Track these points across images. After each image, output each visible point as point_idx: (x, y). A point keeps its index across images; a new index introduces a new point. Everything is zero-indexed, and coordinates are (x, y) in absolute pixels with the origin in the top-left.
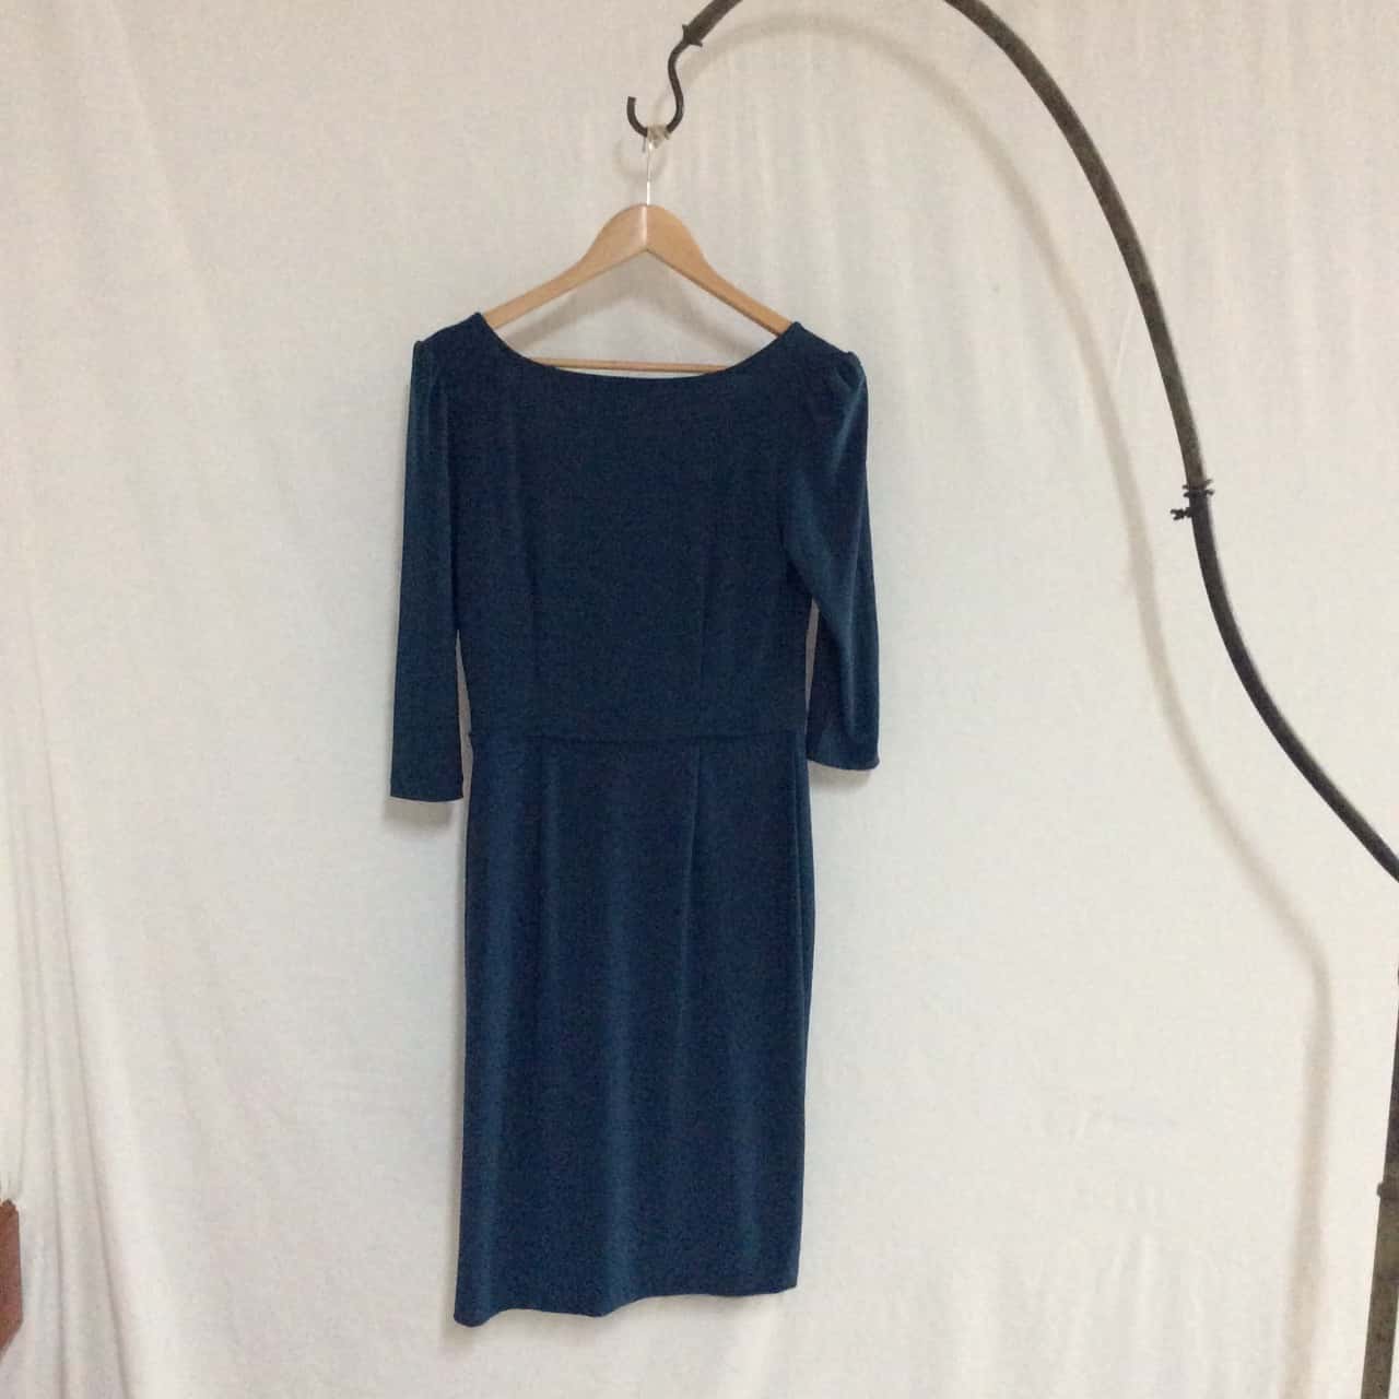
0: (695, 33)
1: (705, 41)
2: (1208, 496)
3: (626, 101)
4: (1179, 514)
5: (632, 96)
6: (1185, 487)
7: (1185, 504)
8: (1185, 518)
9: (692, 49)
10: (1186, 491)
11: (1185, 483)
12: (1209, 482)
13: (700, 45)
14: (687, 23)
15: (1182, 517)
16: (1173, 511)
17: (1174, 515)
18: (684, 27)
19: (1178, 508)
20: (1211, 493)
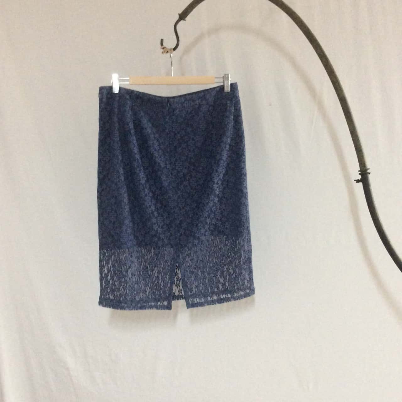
0: (183, 16)
1: (187, 19)
2: (368, 174)
3: (160, 41)
4: (358, 181)
5: (162, 38)
6: (359, 171)
7: (359, 177)
8: (360, 182)
9: (182, 22)
10: (360, 172)
11: (359, 170)
12: (368, 169)
13: (185, 20)
14: (180, 12)
15: (359, 182)
16: (355, 180)
17: (356, 182)
18: (179, 14)
19: (357, 179)
20: (369, 173)
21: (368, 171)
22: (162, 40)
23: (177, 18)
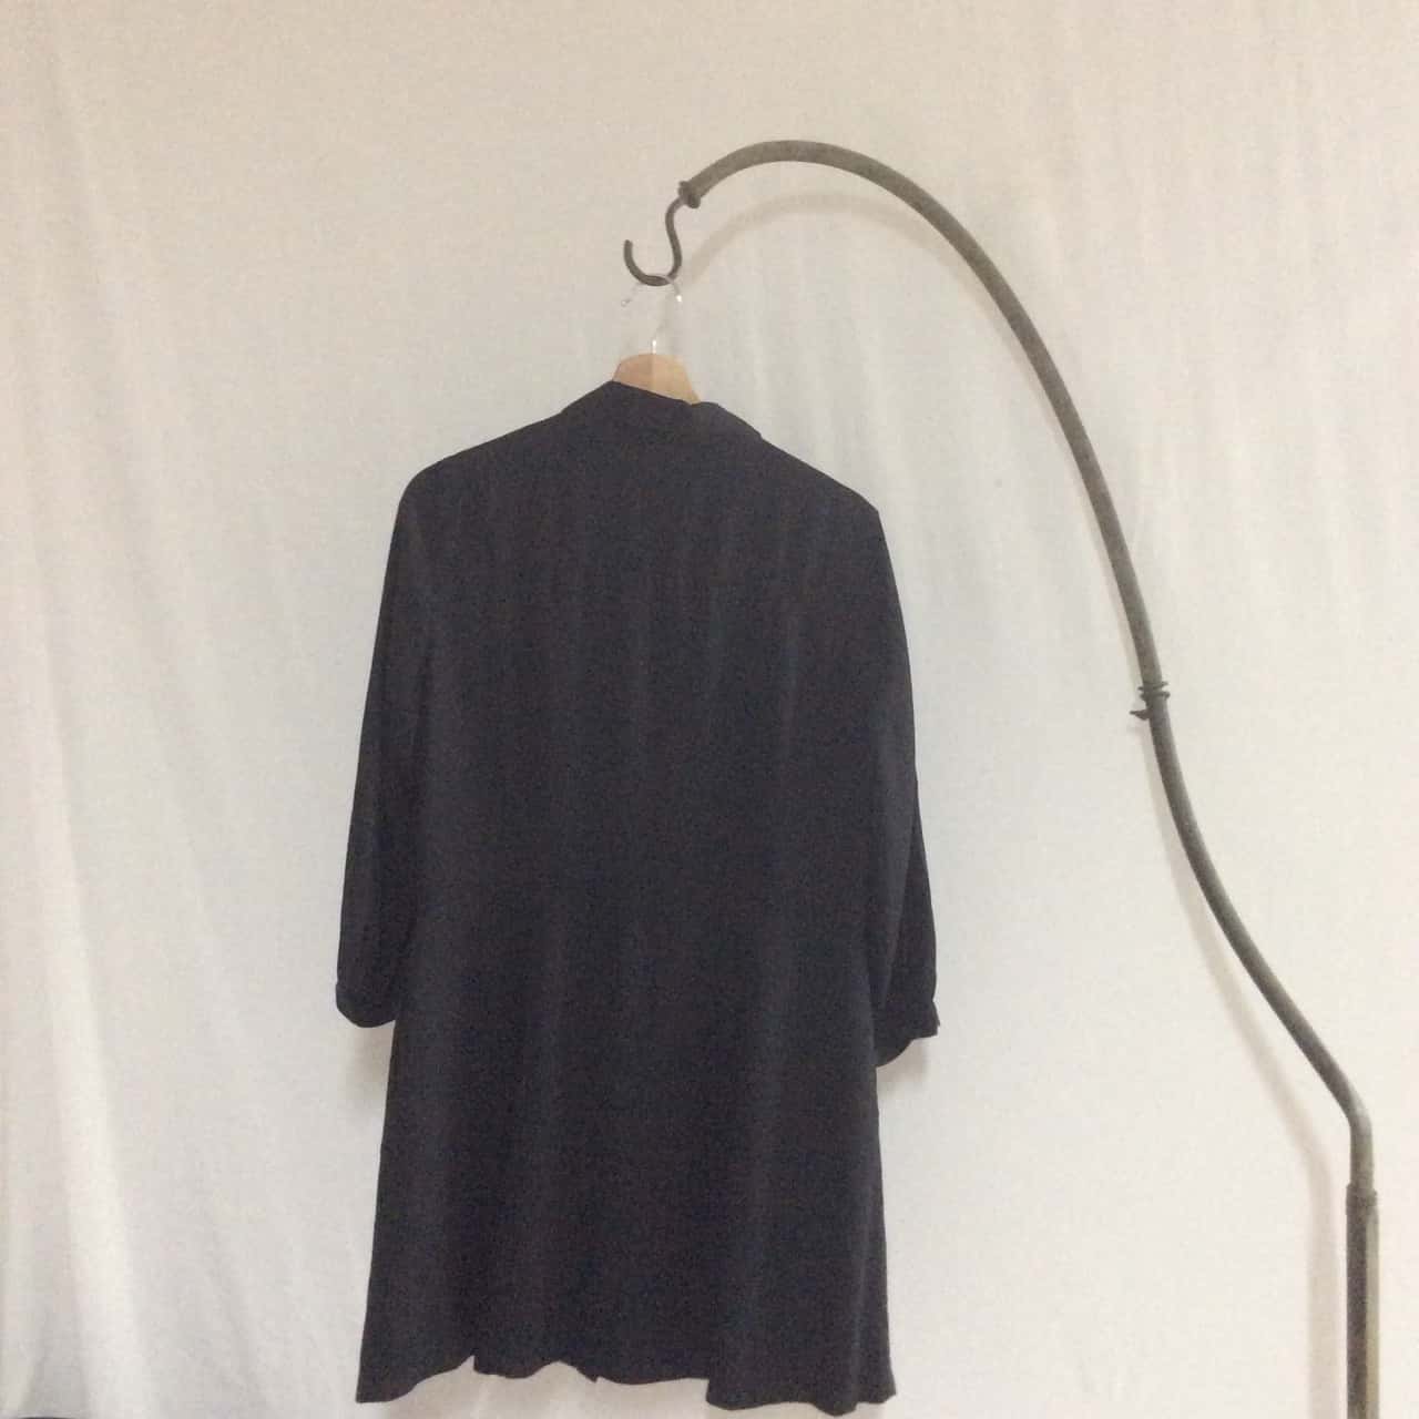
0: (691, 194)
1: (700, 206)
2: (1165, 698)
3: (624, 243)
4: (1139, 715)
5: (630, 240)
8: (1144, 719)
9: (688, 209)
10: (1141, 693)
11: (1141, 684)
12: (1166, 684)
13: (696, 208)
15: (1141, 719)
16: (1132, 713)
17: (1133, 716)
19: (1137, 710)
20: (1167, 695)
21: (1164, 689)
22: (628, 246)
23: (675, 195)
